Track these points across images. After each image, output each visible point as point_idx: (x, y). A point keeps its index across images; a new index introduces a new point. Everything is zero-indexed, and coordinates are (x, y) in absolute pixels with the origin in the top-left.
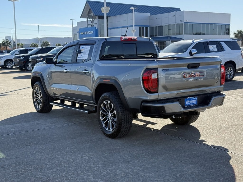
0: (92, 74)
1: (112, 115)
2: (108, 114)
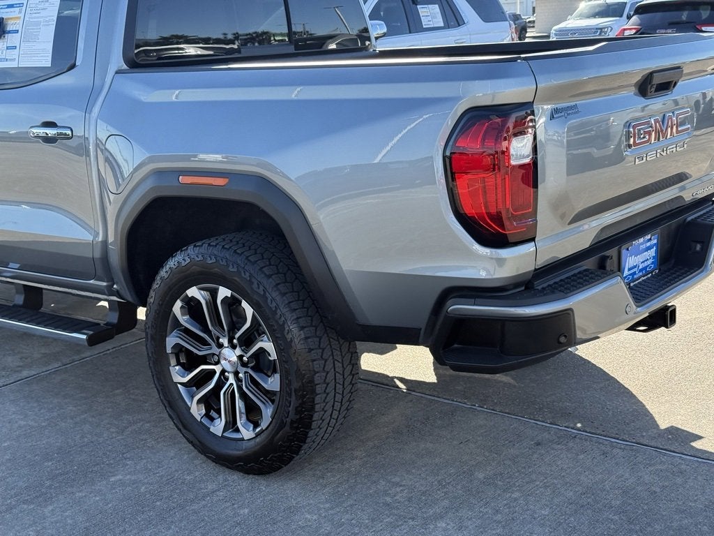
0: (92, 140)
1: (240, 357)
2: (215, 350)
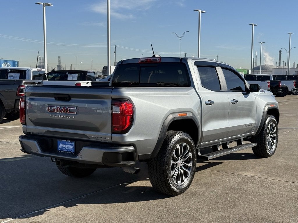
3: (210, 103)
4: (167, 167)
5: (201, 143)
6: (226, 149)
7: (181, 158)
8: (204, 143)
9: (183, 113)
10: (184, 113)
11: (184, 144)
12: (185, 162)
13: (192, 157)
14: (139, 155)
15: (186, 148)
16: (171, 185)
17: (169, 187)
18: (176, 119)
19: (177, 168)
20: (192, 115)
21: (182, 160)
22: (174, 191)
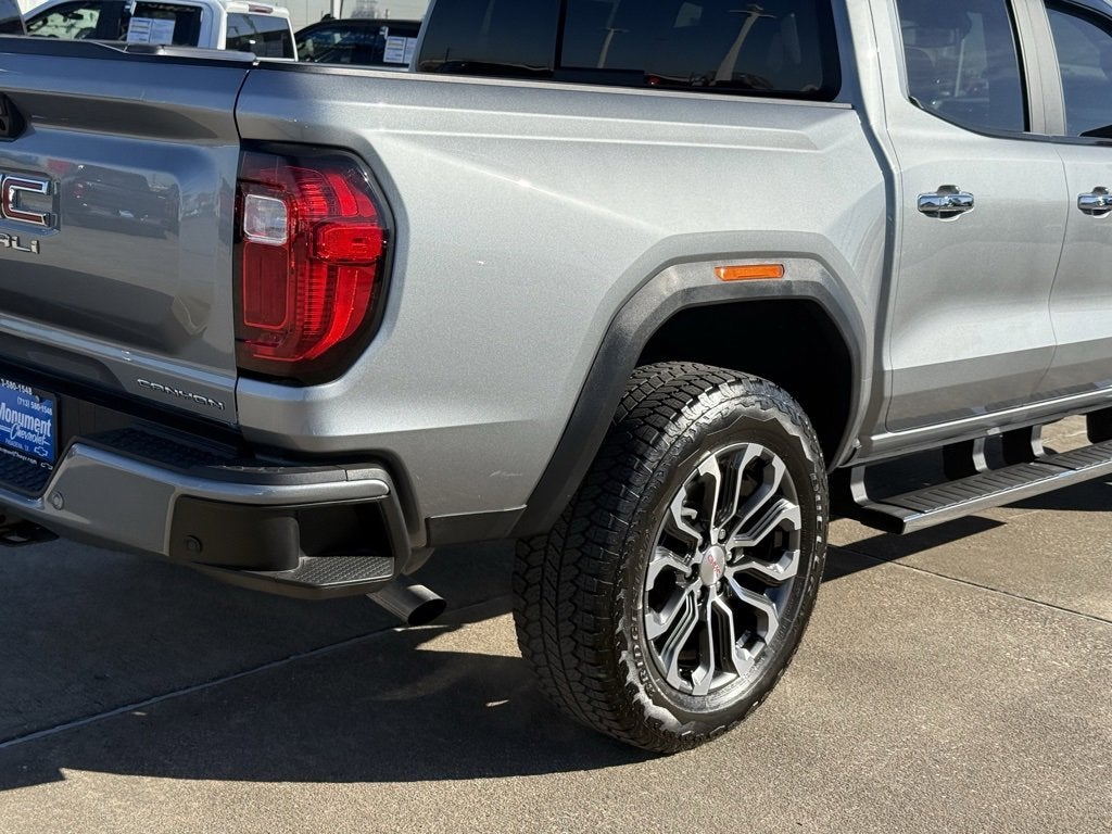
3: (947, 205)
4: (621, 595)
5: (874, 438)
6: (1021, 466)
7: (729, 529)
8: (890, 435)
9: (755, 262)
10: (767, 262)
11: (754, 450)
12: (751, 554)
13: (798, 526)
14: (427, 520)
15: (766, 471)
16: (642, 696)
17: (631, 712)
18: (700, 299)
19: (692, 594)
20: (817, 278)
21: (733, 542)
22: (662, 729)
